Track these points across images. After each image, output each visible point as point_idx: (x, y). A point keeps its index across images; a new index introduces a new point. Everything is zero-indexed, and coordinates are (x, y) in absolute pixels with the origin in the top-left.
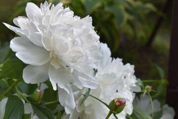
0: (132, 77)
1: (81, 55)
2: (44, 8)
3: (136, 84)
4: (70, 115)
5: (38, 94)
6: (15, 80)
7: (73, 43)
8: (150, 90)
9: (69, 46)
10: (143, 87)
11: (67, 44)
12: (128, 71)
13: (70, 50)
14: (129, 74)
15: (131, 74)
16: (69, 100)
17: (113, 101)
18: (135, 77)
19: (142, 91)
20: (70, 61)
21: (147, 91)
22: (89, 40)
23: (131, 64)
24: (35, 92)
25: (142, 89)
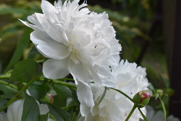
0: (144, 80)
1: (103, 47)
2: (58, 6)
3: (148, 87)
4: (84, 117)
5: (50, 99)
6: (25, 84)
7: (95, 35)
8: (161, 94)
9: (91, 38)
10: (154, 91)
11: (89, 36)
12: (140, 73)
13: (91, 42)
14: (142, 76)
15: (144, 76)
16: (88, 97)
17: (138, 93)
18: (147, 80)
19: (154, 96)
20: (91, 55)
21: (159, 96)
22: (109, 34)
23: (142, 67)
24: (46, 96)
25: (153, 93)
